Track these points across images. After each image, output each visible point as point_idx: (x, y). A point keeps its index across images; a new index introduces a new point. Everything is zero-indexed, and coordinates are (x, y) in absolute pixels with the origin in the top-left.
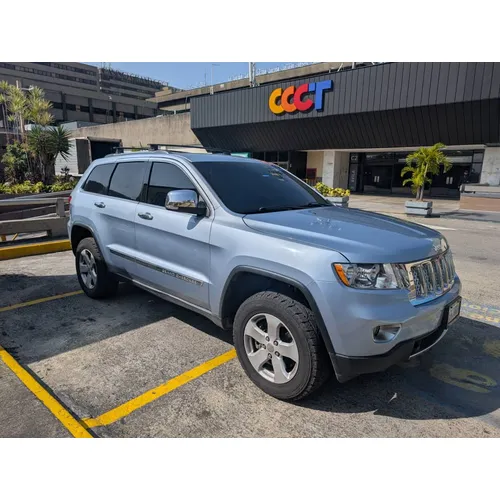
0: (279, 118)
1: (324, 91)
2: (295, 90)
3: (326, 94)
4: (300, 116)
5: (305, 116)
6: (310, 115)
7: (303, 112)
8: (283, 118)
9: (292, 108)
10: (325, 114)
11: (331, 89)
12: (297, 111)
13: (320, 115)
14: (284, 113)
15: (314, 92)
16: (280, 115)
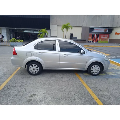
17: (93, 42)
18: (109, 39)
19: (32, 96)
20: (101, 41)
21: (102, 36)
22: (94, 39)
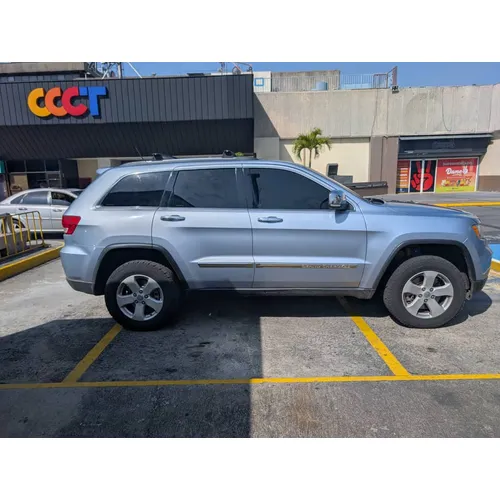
0: (45, 122)
1: (99, 98)
2: (62, 92)
3: (102, 101)
4: (73, 121)
5: (80, 121)
6: (86, 121)
7: (77, 117)
8: (50, 122)
9: (61, 111)
10: (103, 121)
11: (107, 96)
12: (68, 116)
13: (98, 121)
14: (51, 116)
15: (86, 97)
16: (47, 118)
17: (414, 189)
18: (479, 177)
19: (202, 345)
20: (447, 185)
21: (449, 166)
22: (417, 180)
